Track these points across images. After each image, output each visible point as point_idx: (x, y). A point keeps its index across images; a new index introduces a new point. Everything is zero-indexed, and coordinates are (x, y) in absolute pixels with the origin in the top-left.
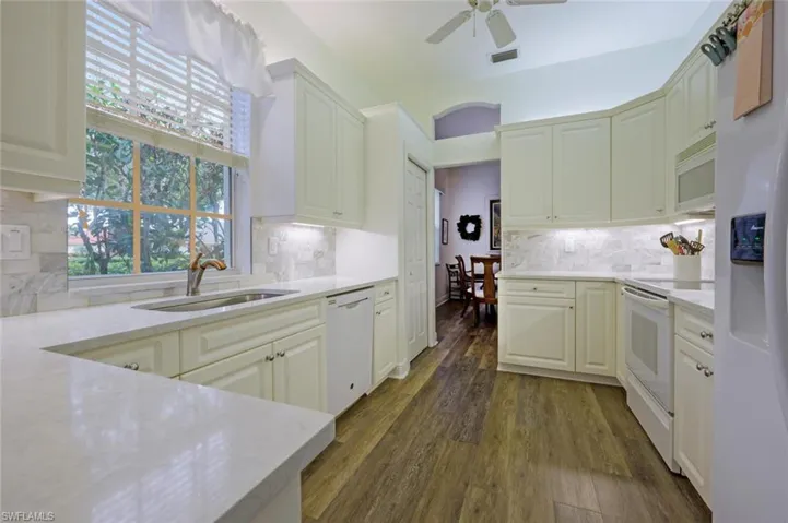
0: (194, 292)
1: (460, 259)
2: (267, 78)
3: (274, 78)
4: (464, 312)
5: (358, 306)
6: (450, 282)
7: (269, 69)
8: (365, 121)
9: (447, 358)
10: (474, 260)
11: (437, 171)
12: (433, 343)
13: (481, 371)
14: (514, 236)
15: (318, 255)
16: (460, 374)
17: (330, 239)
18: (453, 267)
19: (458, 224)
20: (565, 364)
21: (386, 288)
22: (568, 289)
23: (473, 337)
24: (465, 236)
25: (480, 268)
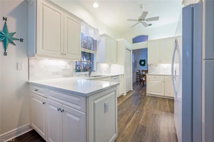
0: (90, 75)
1: (139, 71)
2: (100, 37)
3: (101, 37)
4: (140, 84)
5: (116, 79)
6: (137, 77)
7: (100, 35)
8: (117, 42)
9: (135, 93)
10: (142, 71)
11: (133, 51)
12: (132, 90)
13: (142, 95)
14: (151, 65)
15: (108, 69)
16: (138, 95)
17: (110, 66)
18: (138, 73)
19: (139, 62)
20: (162, 94)
21: (121, 76)
22: (163, 78)
23: (142, 89)
24: (141, 65)
25: (144, 73)
